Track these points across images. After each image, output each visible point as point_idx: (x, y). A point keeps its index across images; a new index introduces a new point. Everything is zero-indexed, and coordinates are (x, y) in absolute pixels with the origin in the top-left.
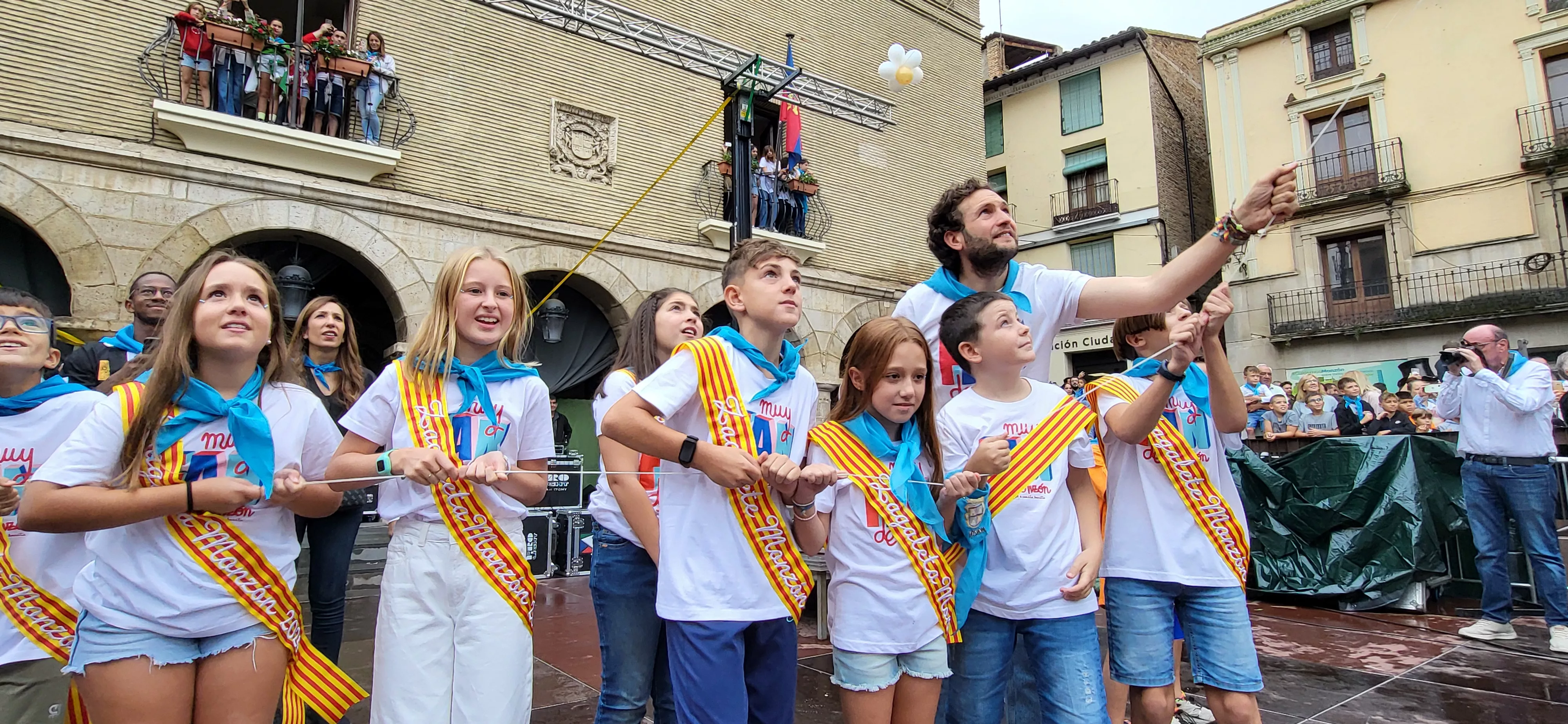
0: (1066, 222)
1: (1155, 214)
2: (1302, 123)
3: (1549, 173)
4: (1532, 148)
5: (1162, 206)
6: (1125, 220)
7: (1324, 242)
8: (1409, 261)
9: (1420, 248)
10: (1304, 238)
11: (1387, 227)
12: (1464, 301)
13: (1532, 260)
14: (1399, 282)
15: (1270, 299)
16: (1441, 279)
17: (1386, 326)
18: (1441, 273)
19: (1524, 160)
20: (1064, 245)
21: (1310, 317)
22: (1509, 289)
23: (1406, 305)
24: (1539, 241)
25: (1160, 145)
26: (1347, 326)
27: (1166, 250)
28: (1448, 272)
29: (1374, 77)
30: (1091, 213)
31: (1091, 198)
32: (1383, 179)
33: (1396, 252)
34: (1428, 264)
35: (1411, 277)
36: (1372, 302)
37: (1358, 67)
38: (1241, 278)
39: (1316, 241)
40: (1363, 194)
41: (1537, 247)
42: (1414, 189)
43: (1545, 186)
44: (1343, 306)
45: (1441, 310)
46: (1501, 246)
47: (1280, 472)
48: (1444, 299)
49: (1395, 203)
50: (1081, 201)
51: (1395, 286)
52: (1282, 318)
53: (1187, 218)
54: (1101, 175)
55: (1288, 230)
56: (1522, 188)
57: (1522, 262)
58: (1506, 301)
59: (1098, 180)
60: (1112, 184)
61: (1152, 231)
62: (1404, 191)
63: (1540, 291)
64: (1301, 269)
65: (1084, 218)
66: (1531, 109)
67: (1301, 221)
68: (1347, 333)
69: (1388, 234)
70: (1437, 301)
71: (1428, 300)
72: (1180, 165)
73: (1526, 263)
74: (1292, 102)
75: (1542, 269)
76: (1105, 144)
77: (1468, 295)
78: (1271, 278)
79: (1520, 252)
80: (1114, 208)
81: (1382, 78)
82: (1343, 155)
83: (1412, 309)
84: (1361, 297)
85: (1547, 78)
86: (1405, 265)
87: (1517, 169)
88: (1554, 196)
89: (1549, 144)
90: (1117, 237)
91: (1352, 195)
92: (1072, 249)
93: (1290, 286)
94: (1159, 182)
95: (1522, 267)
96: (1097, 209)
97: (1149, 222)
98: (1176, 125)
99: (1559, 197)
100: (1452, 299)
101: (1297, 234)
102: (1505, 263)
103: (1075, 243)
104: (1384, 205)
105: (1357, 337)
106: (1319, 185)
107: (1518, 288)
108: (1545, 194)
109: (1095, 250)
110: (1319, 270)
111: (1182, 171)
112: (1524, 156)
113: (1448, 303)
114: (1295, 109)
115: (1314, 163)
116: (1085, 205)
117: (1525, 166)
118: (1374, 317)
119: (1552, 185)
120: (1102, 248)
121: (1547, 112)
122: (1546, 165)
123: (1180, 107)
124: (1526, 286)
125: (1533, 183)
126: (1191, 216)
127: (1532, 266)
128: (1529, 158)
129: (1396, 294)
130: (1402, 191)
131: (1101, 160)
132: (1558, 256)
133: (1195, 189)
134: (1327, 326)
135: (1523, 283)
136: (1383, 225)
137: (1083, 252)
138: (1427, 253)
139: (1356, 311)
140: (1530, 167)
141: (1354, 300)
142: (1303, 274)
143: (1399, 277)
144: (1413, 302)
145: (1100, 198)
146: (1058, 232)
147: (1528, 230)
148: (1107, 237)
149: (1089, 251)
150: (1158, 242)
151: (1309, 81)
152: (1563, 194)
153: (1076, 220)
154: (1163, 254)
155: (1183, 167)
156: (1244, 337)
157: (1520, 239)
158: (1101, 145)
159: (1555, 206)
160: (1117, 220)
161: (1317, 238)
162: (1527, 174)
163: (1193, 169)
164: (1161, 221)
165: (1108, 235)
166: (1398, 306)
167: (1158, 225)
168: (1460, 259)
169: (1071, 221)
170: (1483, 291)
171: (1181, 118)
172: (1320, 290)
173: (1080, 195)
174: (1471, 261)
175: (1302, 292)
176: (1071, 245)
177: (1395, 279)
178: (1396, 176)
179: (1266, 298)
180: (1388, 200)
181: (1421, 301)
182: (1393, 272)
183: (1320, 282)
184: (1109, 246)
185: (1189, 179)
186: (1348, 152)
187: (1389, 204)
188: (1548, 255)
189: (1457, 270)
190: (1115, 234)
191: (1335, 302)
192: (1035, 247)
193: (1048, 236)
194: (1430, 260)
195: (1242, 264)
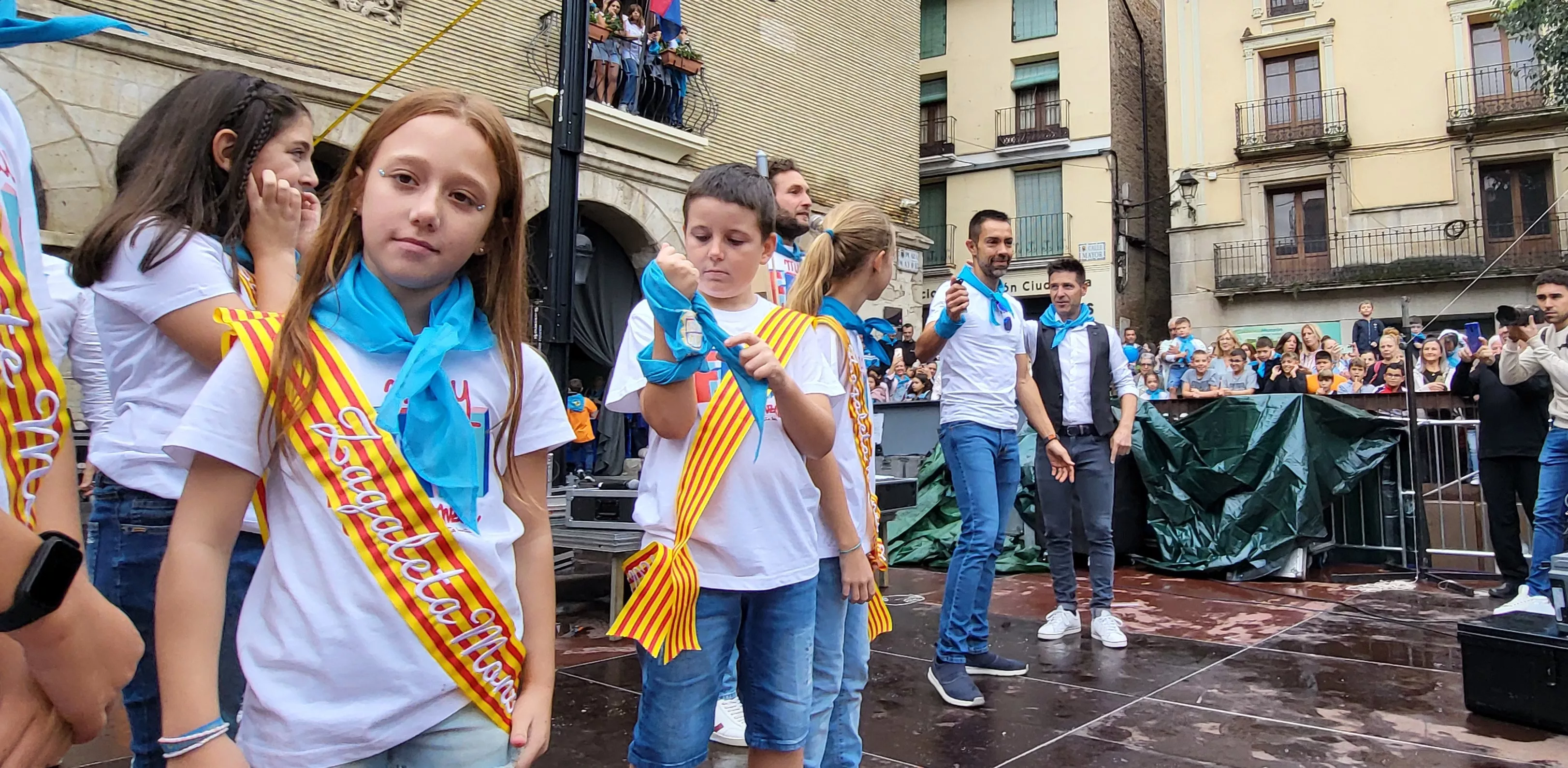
0: (1011, 144)
1: (1106, 144)
2: (1256, 61)
3: (1469, 140)
4: (1456, 113)
5: (1115, 136)
6: (1075, 148)
7: (1272, 191)
8: (1346, 218)
9: (1357, 206)
10: (1252, 185)
11: (1329, 182)
12: (1392, 263)
13: (1450, 227)
14: (1336, 240)
15: (1217, 249)
16: (1373, 242)
17: (1322, 285)
18: (1373, 233)
19: (1449, 125)
20: (1008, 172)
21: (1253, 272)
22: (1430, 254)
23: (1341, 265)
24: (1457, 207)
25: (1116, 67)
26: (1288, 283)
27: (1117, 187)
28: (1380, 233)
29: (1325, 22)
30: (1039, 138)
31: (1040, 119)
32: (1327, 130)
33: (1334, 208)
34: (1363, 223)
35: (1347, 236)
36: (1312, 259)
37: (1311, 9)
38: (1189, 224)
39: (1262, 190)
40: (1308, 144)
41: (1455, 214)
42: (1355, 144)
43: (1465, 153)
44: (1284, 263)
45: (1372, 272)
46: (1425, 210)
47: (1182, 433)
48: (1374, 261)
49: (1337, 156)
50: (1029, 122)
51: (1332, 244)
52: (1227, 272)
53: (1141, 153)
54: (1052, 92)
55: (1237, 175)
56: (1446, 152)
57: (1443, 227)
58: (1427, 266)
59: (1049, 99)
60: (1063, 104)
61: (1104, 163)
62: (1347, 144)
63: (1455, 257)
64: (1248, 219)
65: (1030, 143)
66: (1457, 74)
67: (1249, 166)
68: (1286, 291)
69: (1329, 188)
70: (1368, 262)
71: (1361, 261)
72: (1136, 92)
73: (1446, 229)
74: (1247, 37)
75: (1458, 236)
76: (1057, 58)
77: (1395, 258)
78: (1219, 227)
79: (1441, 216)
80: (1064, 132)
81: (1331, 24)
82: (1293, 100)
83: (1346, 268)
84: (1301, 254)
85: (1473, 45)
86: (1343, 222)
87: (1443, 134)
88: (1471, 163)
89: (1470, 111)
90: (1065, 166)
91: (1298, 144)
92: (1016, 177)
93: (1236, 236)
94: (1113, 109)
95: (1442, 232)
96: (1046, 132)
97: (1100, 153)
98: (1134, 47)
99: (1476, 165)
100: (1381, 261)
101: (1246, 181)
102: (1429, 228)
103: (1020, 170)
104: (1327, 158)
105: (1295, 296)
106: (1269, 129)
107: (1437, 254)
108: (1465, 161)
109: (1043, 180)
110: (1264, 222)
111: (1138, 100)
112: (1450, 121)
113: (1378, 265)
114: (1251, 45)
115: (1266, 105)
116: (1033, 126)
117: (1450, 130)
118: (1312, 274)
119: (1470, 152)
120: (1049, 178)
121: (1471, 78)
122: (1467, 132)
123: (1139, 27)
124: (1444, 253)
125: (1456, 149)
126: (1146, 151)
127: (1450, 232)
128: (1454, 123)
129: (1333, 252)
130: (1344, 144)
131: (1053, 77)
132: (1472, 224)
133: (1151, 121)
134: (1269, 283)
135: (1442, 249)
136: (1326, 179)
137: (1028, 181)
138: (1363, 212)
139: (1297, 268)
140: (1454, 132)
141: (1295, 256)
142: (1248, 225)
143: (1336, 235)
144: (1348, 263)
145: (1049, 120)
146: (1002, 155)
147: (1448, 196)
148: (1056, 165)
149: (1035, 181)
150: (1107, 178)
151: (1265, 17)
152: (1480, 162)
153: (1022, 143)
154: (1113, 191)
155: (1140, 95)
156: (1190, 289)
157: (1443, 204)
158: (1053, 59)
159: (1472, 173)
160: (1066, 147)
161: (1265, 187)
162: (1451, 139)
163: (1150, 98)
164: (1113, 153)
165: (1057, 163)
166: (1333, 265)
167: (1110, 157)
168: (1390, 220)
169: (1016, 143)
170: (1408, 255)
171: (1140, 40)
172: (1264, 242)
173: (1028, 114)
174: (1399, 223)
175: (1246, 244)
176: (1016, 172)
177: (1332, 237)
178: (1339, 128)
179: (1212, 248)
180: (1330, 152)
181: (1354, 261)
182: (1331, 230)
183: (1265, 235)
184: (1057, 176)
185: (1145, 109)
186: (1298, 98)
187: (1331, 157)
188: (1464, 222)
189: (1387, 232)
190: (1064, 163)
191: (1278, 257)
192: (975, 170)
193: (990, 159)
194: (1365, 219)
195: (1191, 209)
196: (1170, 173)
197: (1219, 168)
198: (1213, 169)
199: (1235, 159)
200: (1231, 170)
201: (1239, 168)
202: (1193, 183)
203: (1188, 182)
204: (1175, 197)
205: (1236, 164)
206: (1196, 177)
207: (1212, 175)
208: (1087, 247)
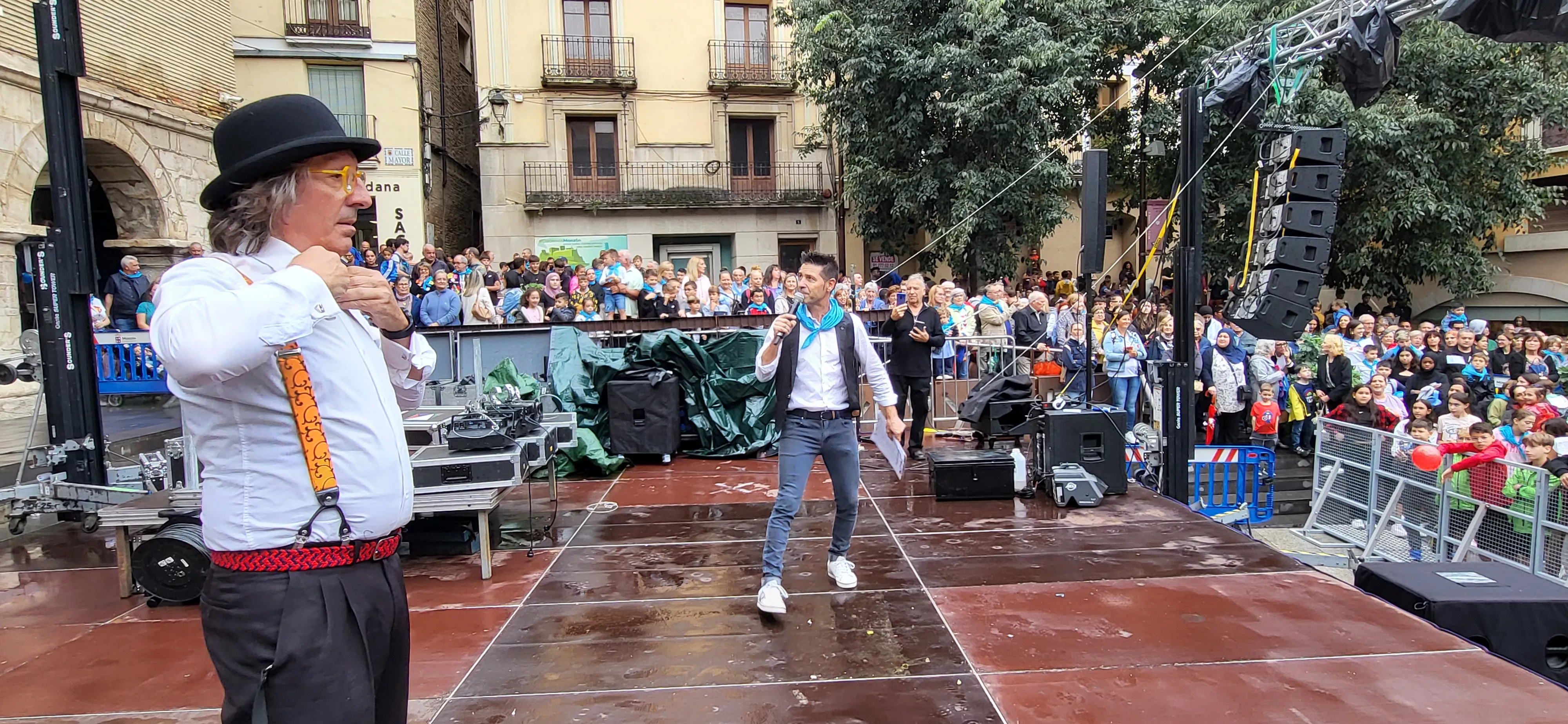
0: (302, 34)
1: (412, 51)
3: (724, 98)
4: (715, 75)
5: (420, 45)
6: (378, 51)
7: (572, 119)
8: (633, 150)
9: (641, 140)
10: (554, 112)
11: (620, 118)
12: (668, 189)
13: (710, 165)
14: (625, 167)
15: (526, 167)
17: (615, 205)
18: (657, 164)
19: (710, 83)
20: (300, 64)
21: (555, 189)
22: (696, 185)
23: (630, 189)
24: (714, 150)
26: (586, 202)
27: (422, 95)
28: (660, 165)
30: (336, 32)
31: (332, 12)
32: (619, 72)
33: (625, 141)
34: (647, 155)
35: (635, 165)
36: (605, 182)
38: (500, 140)
39: (564, 118)
40: (604, 82)
41: (713, 155)
42: (639, 88)
43: (720, 107)
44: (581, 182)
45: (654, 197)
46: (693, 149)
48: (656, 188)
49: (627, 97)
51: (622, 171)
52: (535, 188)
53: (436, 61)
55: (542, 101)
56: (707, 105)
57: (704, 165)
58: (693, 193)
60: (362, 1)
61: (410, 70)
62: (632, 88)
63: (713, 190)
64: (551, 141)
65: (327, 36)
66: (715, 43)
67: (552, 95)
68: (587, 208)
69: (620, 123)
70: (651, 188)
71: (646, 186)
73: (707, 166)
75: (715, 173)
77: (671, 186)
78: (527, 145)
79: (703, 156)
80: (365, 33)
82: (586, 41)
83: (633, 193)
84: (594, 176)
85: (727, 20)
86: (631, 153)
88: (725, 116)
89: (725, 75)
90: (367, 67)
91: (597, 81)
92: (309, 70)
93: (542, 157)
94: (415, 17)
95: (704, 169)
96: (341, 28)
97: (406, 60)
99: (727, 118)
100: (661, 188)
101: (550, 108)
102: (695, 164)
103: (314, 64)
104: (619, 96)
105: (595, 213)
106: (568, 62)
107: (701, 185)
108: (720, 114)
109: (340, 77)
110: (565, 146)
112: (710, 80)
113: (659, 191)
115: (564, 41)
116: (325, 19)
117: (710, 88)
118: (606, 195)
119: (724, 107)
120: (348, 77)
121: (722, 48)
122: (724, 91)
124: (705, 185)
125: (713, 103)
126: (440, 60)
127: (710, 169)
128: (714, 82)
129: (622, 178)
130: (632, 86)
132: (724, 163)
134: (571, 200)
135: (704, 182)
136: (616, 115)
137: (324, 76)
138: (645, 145)
139: (591, 188)
140: (712, 90)
141: (590, 177)
142: (551, 147)
143: (625, 163)
144: (635, 187)
145: (345, 13)
146: (292, 45)
147: (707, 140)
148: (357, 65)
149: (329, 77)
150: (414, 86)
152: (731, 117)
153: (317, 35)
154: (419, 99)
156: (500, 199)
157: (704, 146)
159: (726, 124)
160: (368, 47)
161: (566, 114)
162: (711, 95)
164: (419, 62)
165: (358, 63)
166: (624, 188)
167: (416, 64)
168: (665, 154)
169: (311, 35)
170: (681, 184)
174: (672, 158)
175: (555, 163)
176: (308, 64)
177: (622, 165)
178: (630, 73)
179: (521, 165)
180: (623, 92)
181: (641, 187)
182: (621, 159)
184: (356, 76)
185: (437, 18)
186: (591, 39)
187: (624, 97)
188: (719, 162)
189: (665, 165)
190: (365, 63)
191: (575, 177)
192: (258, 56)
193: (278, 47)
194: (647, 152)
195: (501, 126)
196: (479, 90)
197: (524, 92)
198: (519, 92)
199: (540, 86)
200: (536, 95)
201: (543, 95)
202: (503, 103)
203: (498, 102)
204: (485, 113)
205: (541, 91)
206: (505, 98)
207: (519, 98)
208: (393, 151)
